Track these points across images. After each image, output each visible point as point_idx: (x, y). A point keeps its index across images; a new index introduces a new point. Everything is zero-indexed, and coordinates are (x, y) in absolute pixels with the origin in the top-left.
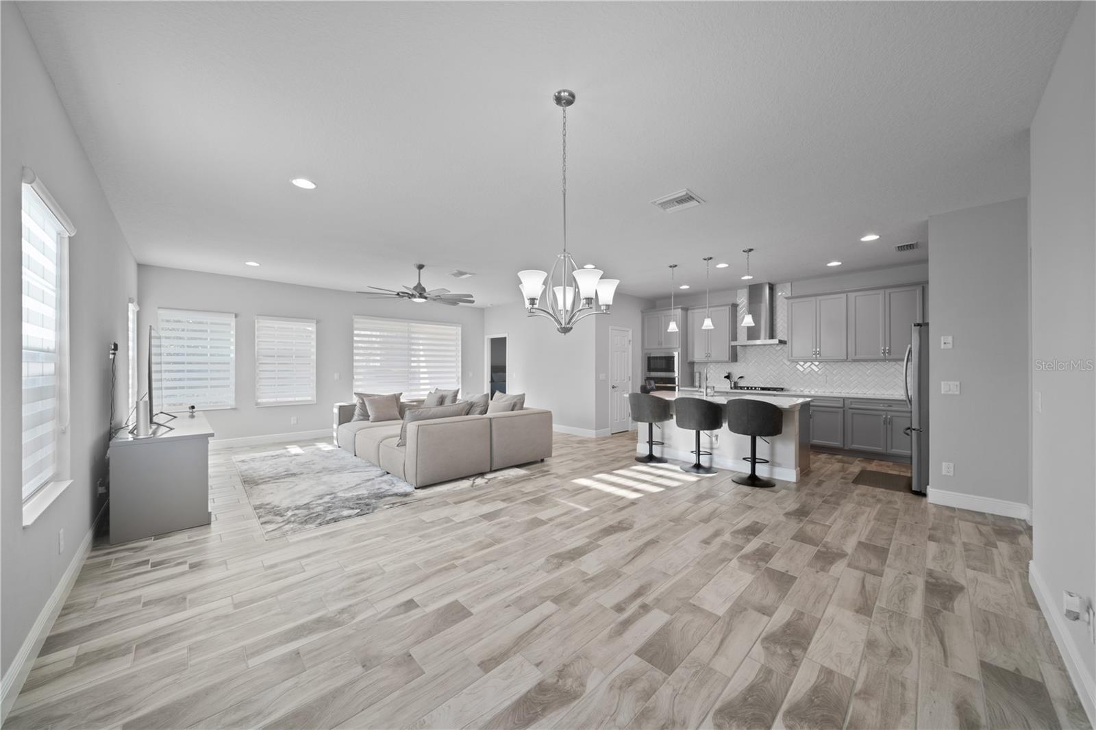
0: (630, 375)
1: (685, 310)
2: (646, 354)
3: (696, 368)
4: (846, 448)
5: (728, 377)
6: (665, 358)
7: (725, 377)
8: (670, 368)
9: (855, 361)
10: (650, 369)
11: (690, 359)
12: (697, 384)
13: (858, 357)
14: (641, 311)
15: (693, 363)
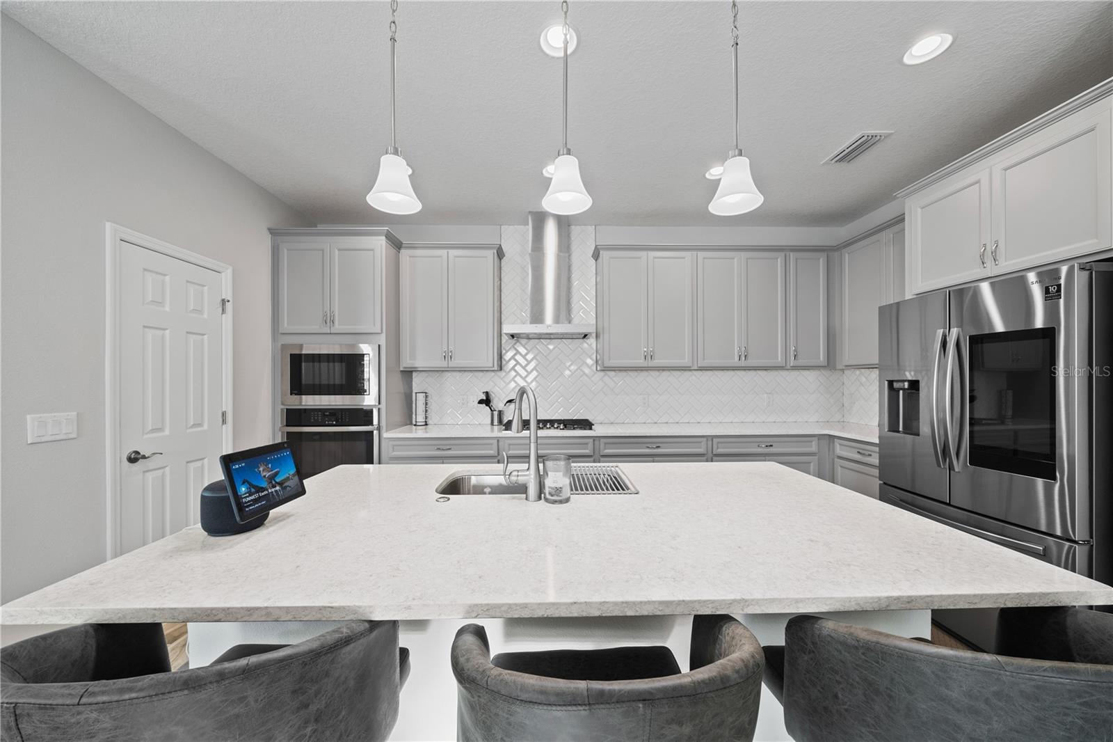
0: (227, 406)
1: (397, 245)
2: (284, 347)
3: (418, 383)
5: (487, 401)
6: (341, 358)
7: (481, 402)
8: (354, 384)
10: (298, 387)
11: (406, 363)
12: (421, 419)
14: (269, 229)
15: (412, 372)
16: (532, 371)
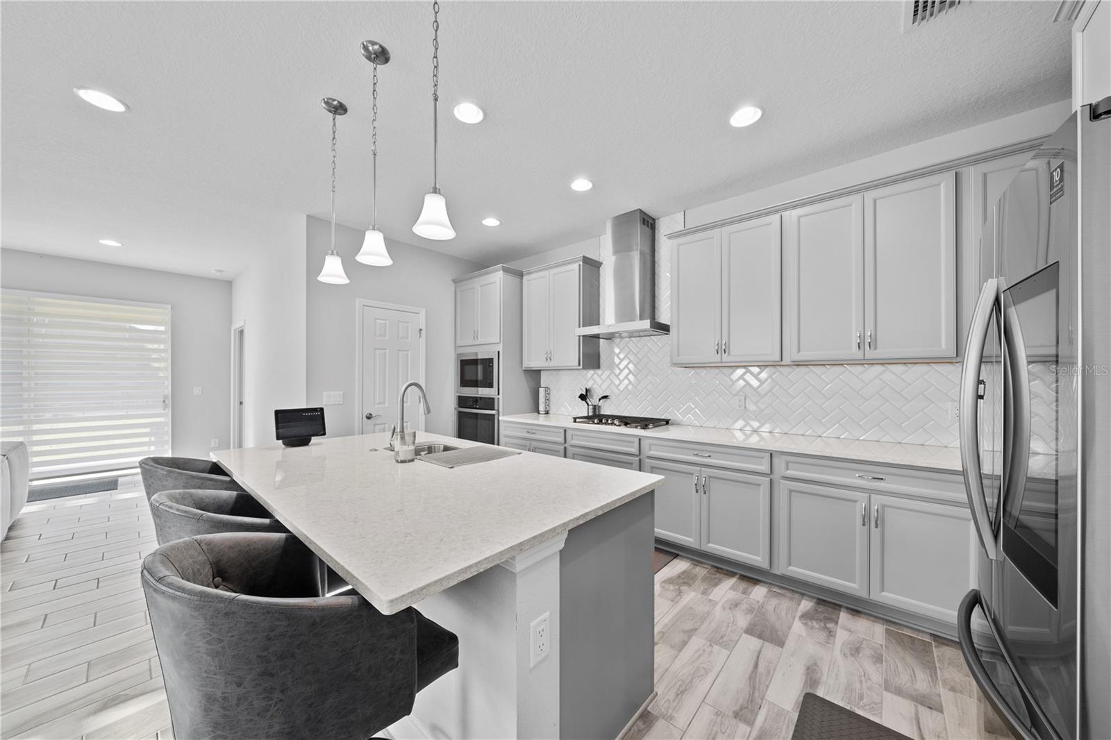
1: (517, 274)
2: (459, 355)
3: (545, 379)
4: (776, 571)
5: (583, 397)
6: (482, 361)
8: (488, 381)
9: (798, 364)
10: (465, 382)
12: (542, 408)
13: (804, 355)
14: (453, 280)
15: (540, 370)
16: (624, 369)
